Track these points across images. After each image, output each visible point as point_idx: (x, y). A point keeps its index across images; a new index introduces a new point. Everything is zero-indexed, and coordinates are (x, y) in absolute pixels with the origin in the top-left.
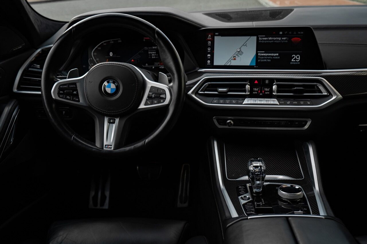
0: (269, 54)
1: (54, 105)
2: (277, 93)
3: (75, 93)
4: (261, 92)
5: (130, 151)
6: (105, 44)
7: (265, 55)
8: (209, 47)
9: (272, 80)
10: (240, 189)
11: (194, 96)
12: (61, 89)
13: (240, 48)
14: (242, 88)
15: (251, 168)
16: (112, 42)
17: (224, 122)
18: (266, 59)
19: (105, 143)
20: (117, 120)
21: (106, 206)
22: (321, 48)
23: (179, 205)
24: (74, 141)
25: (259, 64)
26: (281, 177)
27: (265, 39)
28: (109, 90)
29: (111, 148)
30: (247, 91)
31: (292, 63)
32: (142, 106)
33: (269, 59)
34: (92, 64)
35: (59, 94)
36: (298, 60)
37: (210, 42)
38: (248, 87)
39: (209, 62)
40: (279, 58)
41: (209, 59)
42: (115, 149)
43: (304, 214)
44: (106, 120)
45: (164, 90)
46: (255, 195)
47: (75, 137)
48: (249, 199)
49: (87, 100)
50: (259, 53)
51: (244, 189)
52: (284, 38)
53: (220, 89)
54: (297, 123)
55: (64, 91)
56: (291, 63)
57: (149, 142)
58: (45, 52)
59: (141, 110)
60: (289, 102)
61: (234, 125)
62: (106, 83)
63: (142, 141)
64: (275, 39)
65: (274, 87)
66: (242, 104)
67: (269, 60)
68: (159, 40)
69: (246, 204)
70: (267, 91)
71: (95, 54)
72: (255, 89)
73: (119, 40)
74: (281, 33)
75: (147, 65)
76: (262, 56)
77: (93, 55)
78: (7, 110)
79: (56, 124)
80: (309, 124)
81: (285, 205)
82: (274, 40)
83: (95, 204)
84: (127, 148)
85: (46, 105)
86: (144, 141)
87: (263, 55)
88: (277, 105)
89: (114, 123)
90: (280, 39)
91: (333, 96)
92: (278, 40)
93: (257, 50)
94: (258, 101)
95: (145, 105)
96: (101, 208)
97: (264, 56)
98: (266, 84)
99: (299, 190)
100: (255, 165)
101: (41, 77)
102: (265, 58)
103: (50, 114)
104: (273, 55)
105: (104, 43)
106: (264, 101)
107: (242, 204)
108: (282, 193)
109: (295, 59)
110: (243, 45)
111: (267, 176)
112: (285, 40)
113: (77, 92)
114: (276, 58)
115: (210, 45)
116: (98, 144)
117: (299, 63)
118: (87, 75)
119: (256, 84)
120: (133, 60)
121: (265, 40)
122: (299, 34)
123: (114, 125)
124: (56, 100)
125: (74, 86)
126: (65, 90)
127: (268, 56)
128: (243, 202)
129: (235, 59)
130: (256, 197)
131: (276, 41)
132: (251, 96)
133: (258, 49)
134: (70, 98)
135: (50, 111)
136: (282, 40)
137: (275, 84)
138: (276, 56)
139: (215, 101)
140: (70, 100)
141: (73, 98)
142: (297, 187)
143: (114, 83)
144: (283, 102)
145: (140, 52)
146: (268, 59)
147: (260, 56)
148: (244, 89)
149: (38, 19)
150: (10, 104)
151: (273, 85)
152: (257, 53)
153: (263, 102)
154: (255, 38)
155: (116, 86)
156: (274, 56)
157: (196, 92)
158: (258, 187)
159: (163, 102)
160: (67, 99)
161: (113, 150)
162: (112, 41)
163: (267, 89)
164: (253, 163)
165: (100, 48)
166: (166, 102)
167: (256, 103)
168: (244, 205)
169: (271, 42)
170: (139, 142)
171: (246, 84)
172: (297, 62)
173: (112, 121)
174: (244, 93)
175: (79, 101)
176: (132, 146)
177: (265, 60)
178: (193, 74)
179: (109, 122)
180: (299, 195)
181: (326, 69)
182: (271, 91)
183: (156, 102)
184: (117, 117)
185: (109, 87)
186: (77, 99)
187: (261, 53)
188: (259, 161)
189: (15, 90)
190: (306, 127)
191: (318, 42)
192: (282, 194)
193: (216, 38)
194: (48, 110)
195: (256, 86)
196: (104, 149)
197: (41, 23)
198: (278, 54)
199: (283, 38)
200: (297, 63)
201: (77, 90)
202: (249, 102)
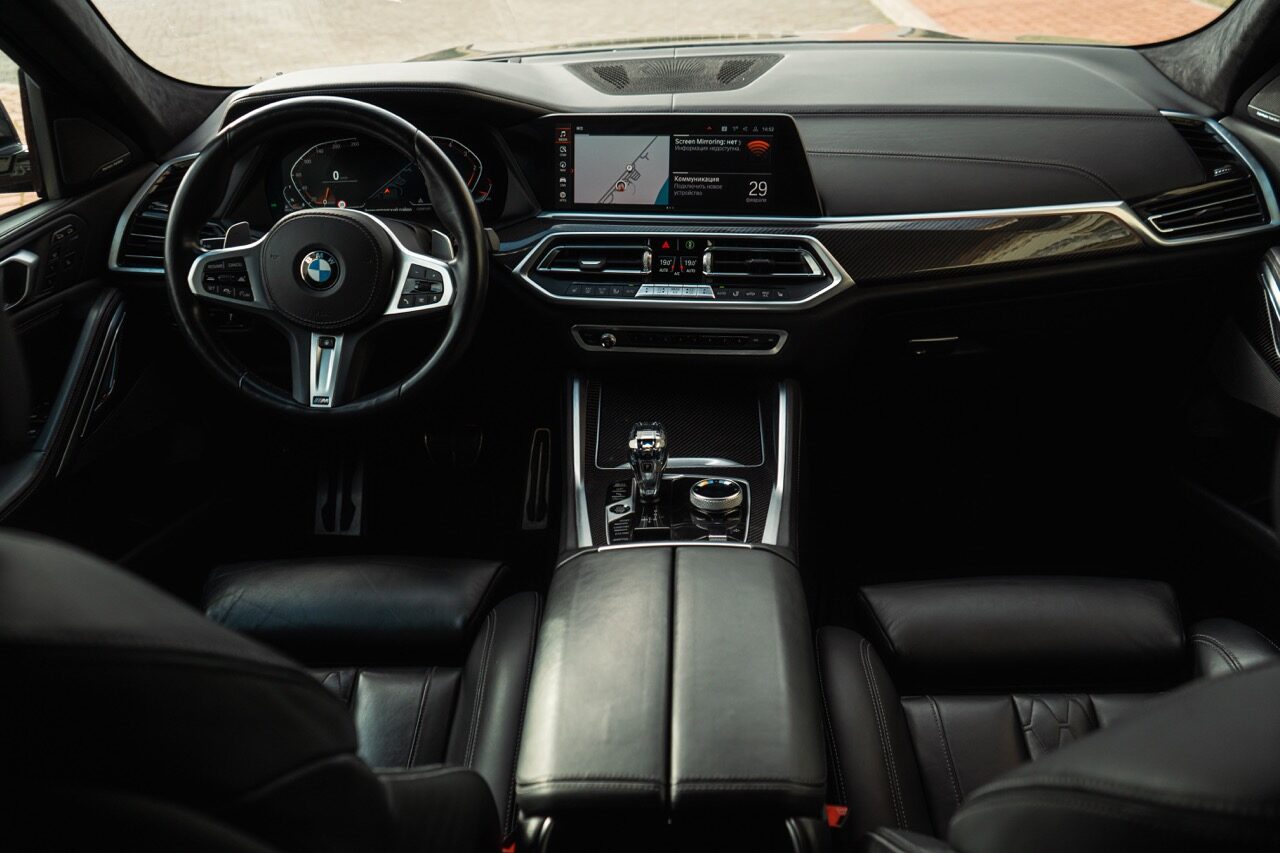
0: (700, 180)
1: (196, 311)
2: (712, 272)
3: (241, 279)
4: (677, 269)
5: (367, 409)
6: (321, 151)
7: (688, 180)
8: (563, 159)
9: (701, 243)
10: (615, 488)
11: (526, 278)
12: (209, 272)
13: (633, 164)
14: (634, 260)
15: (633, 444)
16: (338, 147)
17: (595, 338)
18: (692, 190)
19: (314, 392)
20: (339, 341)
21: (355, 530)
22: (812, 162)
23: (527, 524)
24: (244, 388)
25: (675, 200)
26: (714, 462)
27: (690, 142)
28: (315, 275)
29: (327, 404)
30: (645, 265)
31: (751, 200)
32: (393, 309)
33: (699, 190)
34: (292, 200)
35: (206, 284)
36: (763, 192)
37: (564, 149)
38: (647, 256)
39: (563, 194)
40: (720, 187)
41: (563, 189)
42: (336, 403)
43: (729, 540)
44: (315, 340)
45: (439, 274)
46: (643, 502)
47: (247, 380)
48: (627, 509)
49: (269, 298)
50: (676, 175)
51: (624, 488)
52: (732, 142)
53: (584, 263)
54: (756, 340)
55: (216, 278)
56: (748, 200)
57: (410, 390)
58: (177, 173)
59: (390, 319)
60: (737, 293)
61: (617, 345)
62: (308, 260)
63: (394, 388)
64: (711, 142)
65: (707, 258)
66: (633, 297)
67: (698, 193)
68: (423, 158)
69: (617, 521)
70: (691, 267)
71: (299, 175)
72: (665, 262)
73: (354, 141)
74: (724, 129)
75: (421, 200)
76: (682, 183)
77: (294, 178)
78: (94, 315)
79: (202, 351)
80: (783, 340)
81: (701, 523)
82: (708, 145)
83: (329, 525)
84: (363, 405)
85: (178, 308)
86: (397, 389)
87: (684, 179)
88: (710, 299)
89: (331, 347)
90: (722, 142)
91: (833, 280)
92: (719, 145)
93: (672, 169)
94: (669, 290)
95: (400, 306)
96: (343, 533)
97: (686, 183)
98: (688, 250)
99: (731, 490)
100: (643, 437)
101: (164, 235)
102: (691, 187)
103: (188, 330)
104: (707, 180)
105: (319, 148)
106: (682, 290)
107: (610, 521)
108: (697, 498)
109: (757, 191)
110: (640, 156)
111: (670, 460)
112: (734, 146)
113: (247, 279)
114: (715, 187)
115: (565, 155)
116: (299, 397)
117: (765, 200)
118: (267, 239)
119: (666, 249)
120: (387, 190)
121: (688, 145)
122: (766, 133)
123: (333, 353)
124: (198, 298)
125: (240, 265)
126: (219, 274)
127: (696, 183)
128: (612, 517)
129: (622, 190)
130: (643, 506)
131: (713, 149)
132: (656, 278)
133: (673, 167)
134: (232, 293)
135: (187, 321)
136: (726, 145)
137: (708, 251)
138: (714, 183)
139: (574, 291)
140: (230, 296)
141: (237, 292)
142: (727, 483)
143: (326, 258)
144: (724, 293)
145: (404, 169)
146: (695, 189)
147: (679, 183)
148: (638, 261)
149: (160, 88)
150: (102, 302)
151: (704, 253)
152: (671, 176)
153: (679, 293)
154: (667, 139)
155: (331, 266)
156: (709, 183)
157: (531, 270)
158: (650, 485)
159: (438, 300)
160: (225, 295)
161: (333, 407)
162: (338, 143)
163: (690, 263)
164: (639, 433)
165: (308, 161)
166: (445, 301)
167: (665, 293)
168: (612, 525)
169: (702, 149)
170: (388, 391)
171: (644, 251)
172: (762, 197)
173: (327, 343)
174: (639, 272)
175: (251, 299)
176: (371, 398)
177: (690, 193)
178: (524, 224)
179: (322, 345)
180: (733, 500)
181: (825, 216)
182: (700, 266)
183: (421, 300)
184: (338, 335)
185: (314, 266)
186: (247, 295)
187: (680, 175)
188: (654, 428)
189: (113, 264)
190: (775, 350)
191: (807, 148)
192: (698, 501)
193: (578, 138)
194: (183, 319)
195: (668, 254)
196: (312, 405)
197: (167, 97)
198: (718, 180)
199: (729, 142)
200: (760, 201)
201: (245, 274)
202: (650, 293)
